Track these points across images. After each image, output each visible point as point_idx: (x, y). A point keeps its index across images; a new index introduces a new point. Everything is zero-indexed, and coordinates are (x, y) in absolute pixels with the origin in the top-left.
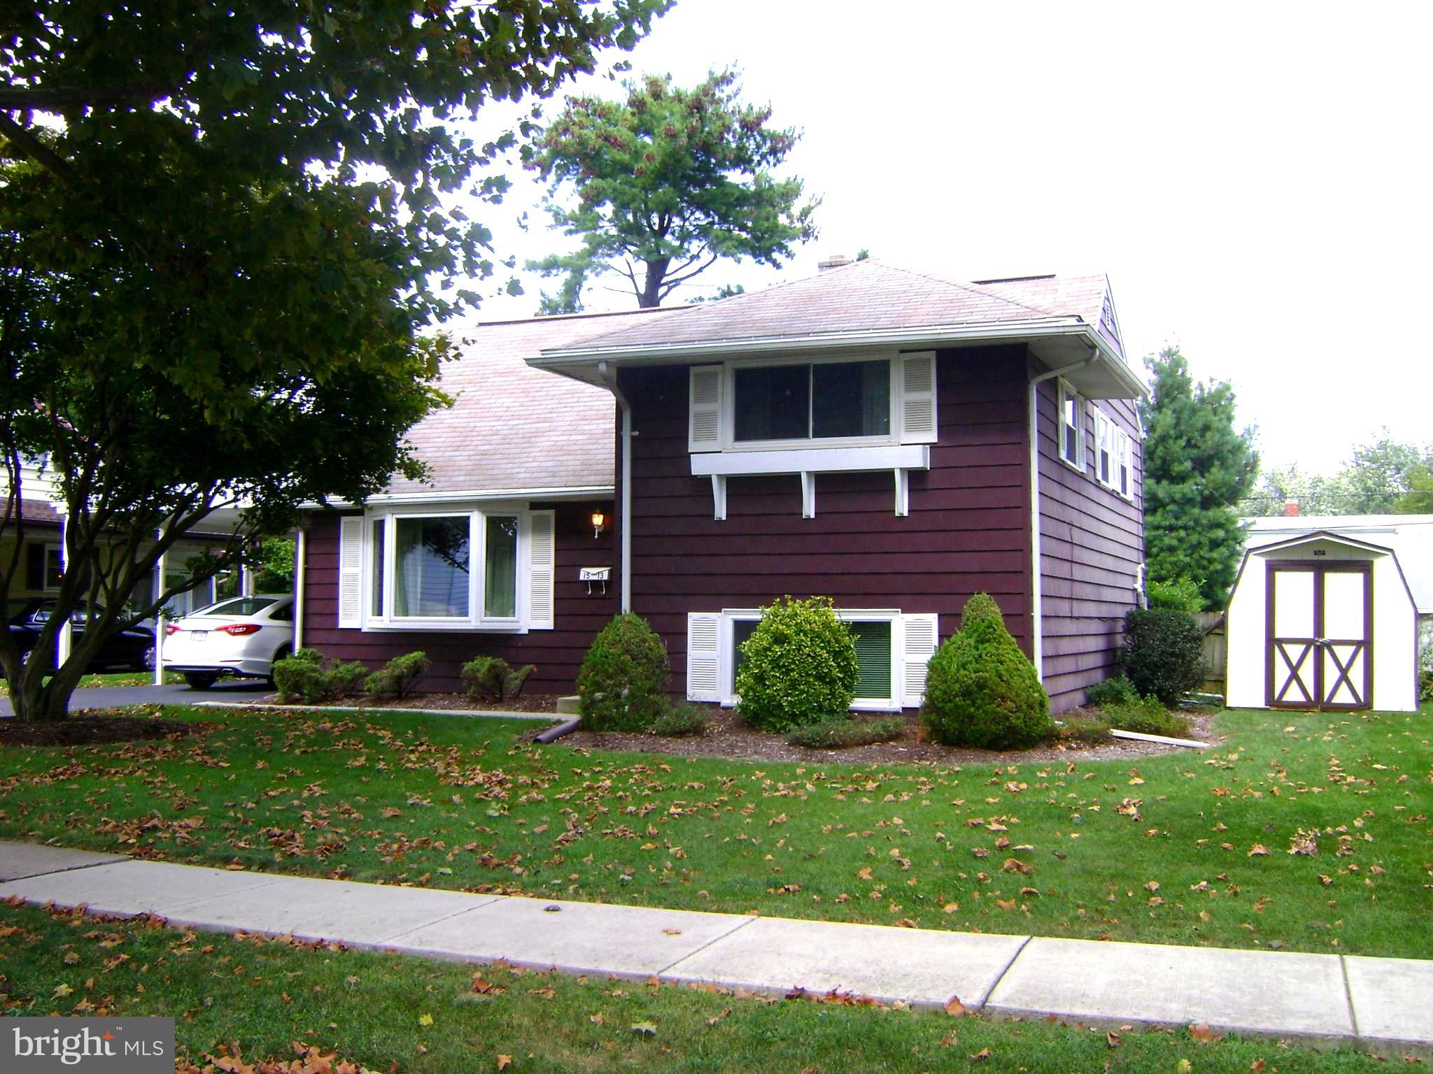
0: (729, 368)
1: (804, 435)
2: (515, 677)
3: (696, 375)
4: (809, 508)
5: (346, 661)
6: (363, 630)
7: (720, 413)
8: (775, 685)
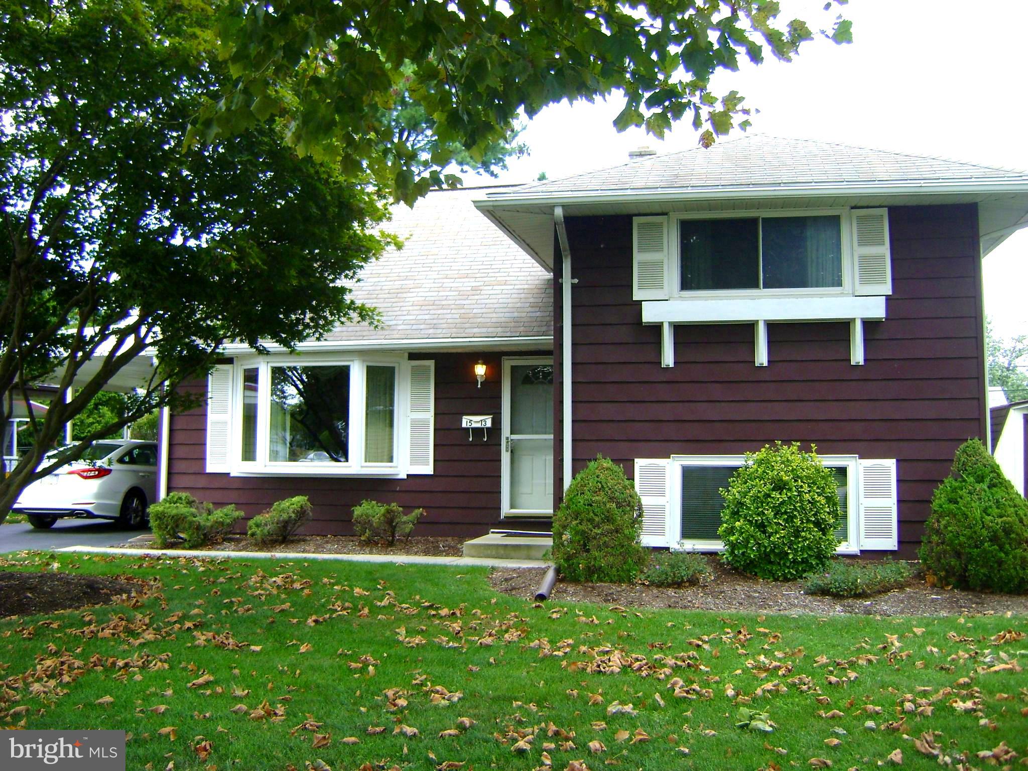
0: (675, 217)
1: (756, 285)
2: (407, 521)
3: (639, 225)
4: (762, 357)
5: (219, 504)
6: (232, 475)
7: (666, 261)
8: (776, 532)
